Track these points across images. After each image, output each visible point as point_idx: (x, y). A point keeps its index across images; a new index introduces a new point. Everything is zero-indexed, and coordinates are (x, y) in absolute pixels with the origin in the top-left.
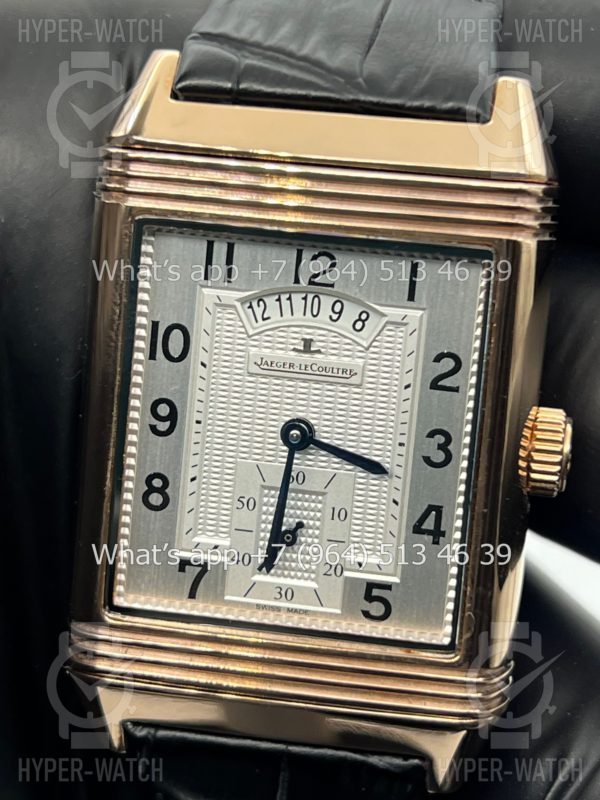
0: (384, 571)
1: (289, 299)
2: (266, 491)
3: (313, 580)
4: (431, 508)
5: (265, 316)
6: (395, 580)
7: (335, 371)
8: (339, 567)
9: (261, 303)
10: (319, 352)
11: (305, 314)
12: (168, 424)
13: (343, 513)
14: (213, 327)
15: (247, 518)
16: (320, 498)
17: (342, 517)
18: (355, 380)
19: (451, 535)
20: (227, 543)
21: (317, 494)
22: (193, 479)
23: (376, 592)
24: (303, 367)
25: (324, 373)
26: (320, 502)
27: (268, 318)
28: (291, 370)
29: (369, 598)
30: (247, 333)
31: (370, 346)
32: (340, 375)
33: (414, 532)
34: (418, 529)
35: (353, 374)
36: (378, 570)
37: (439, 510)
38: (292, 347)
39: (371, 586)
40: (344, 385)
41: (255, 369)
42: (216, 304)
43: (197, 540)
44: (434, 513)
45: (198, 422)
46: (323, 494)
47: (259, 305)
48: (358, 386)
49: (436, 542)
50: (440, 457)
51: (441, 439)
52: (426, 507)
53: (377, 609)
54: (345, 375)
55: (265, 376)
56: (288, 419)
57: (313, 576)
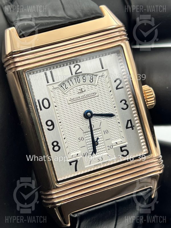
0: (123, 142)
1: (71, 80)
2: (85, 134)
3: (106, 153)
4: (128, 121)
5: (66, 88)
6: (127, 143)
7: (91, 94)
8: (111, 146)
9: (64, 84)
10: (85, 91)
11: (76, 83)
12: (52, 126)
13: (107, 131)
14: (54, 95)
15: (83, 143)
16: (99, 130)
17: (107, 132)
18: (97, 95)
19: (136, 126)
20: (80, 152)
21: (98, 129)
22: (65, 139)
23: (123, 149)
24: (82, 97)
25: (88, 96)
26: (100, 131)
27: (67, 88)
28: (80, 98)
29: (122, 151)
30: (64, 93)
31: (97, 84)
32: (93, 95)
33: (127, 129)
34: (127, 128)
35: (96, 93)
36: (121, 142)
37: (130, 120)
38: (77, 92)
39: (121, 148)
40: (94, 97)
41: (70, 102)
42: (53, 89)
43: (72, 154)
44: (129, 122)
45: (60, 122)
46: (100, 128)
47: (64, 85)
48: (98, 96)
49: (133, 129)
50: (125, 107)
51: (124, 102)
52: (127, 121)
53: (125, 153)
54: (94, 95)
55: (73, 103)
56: (83, 112)
57: (105, 151)
